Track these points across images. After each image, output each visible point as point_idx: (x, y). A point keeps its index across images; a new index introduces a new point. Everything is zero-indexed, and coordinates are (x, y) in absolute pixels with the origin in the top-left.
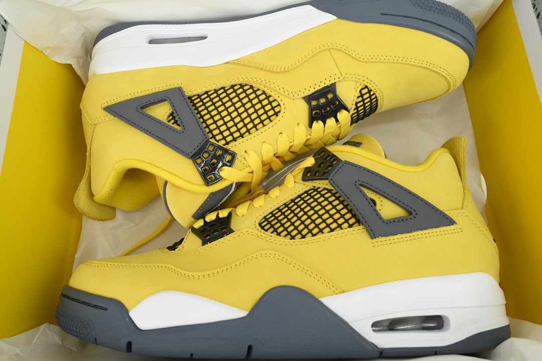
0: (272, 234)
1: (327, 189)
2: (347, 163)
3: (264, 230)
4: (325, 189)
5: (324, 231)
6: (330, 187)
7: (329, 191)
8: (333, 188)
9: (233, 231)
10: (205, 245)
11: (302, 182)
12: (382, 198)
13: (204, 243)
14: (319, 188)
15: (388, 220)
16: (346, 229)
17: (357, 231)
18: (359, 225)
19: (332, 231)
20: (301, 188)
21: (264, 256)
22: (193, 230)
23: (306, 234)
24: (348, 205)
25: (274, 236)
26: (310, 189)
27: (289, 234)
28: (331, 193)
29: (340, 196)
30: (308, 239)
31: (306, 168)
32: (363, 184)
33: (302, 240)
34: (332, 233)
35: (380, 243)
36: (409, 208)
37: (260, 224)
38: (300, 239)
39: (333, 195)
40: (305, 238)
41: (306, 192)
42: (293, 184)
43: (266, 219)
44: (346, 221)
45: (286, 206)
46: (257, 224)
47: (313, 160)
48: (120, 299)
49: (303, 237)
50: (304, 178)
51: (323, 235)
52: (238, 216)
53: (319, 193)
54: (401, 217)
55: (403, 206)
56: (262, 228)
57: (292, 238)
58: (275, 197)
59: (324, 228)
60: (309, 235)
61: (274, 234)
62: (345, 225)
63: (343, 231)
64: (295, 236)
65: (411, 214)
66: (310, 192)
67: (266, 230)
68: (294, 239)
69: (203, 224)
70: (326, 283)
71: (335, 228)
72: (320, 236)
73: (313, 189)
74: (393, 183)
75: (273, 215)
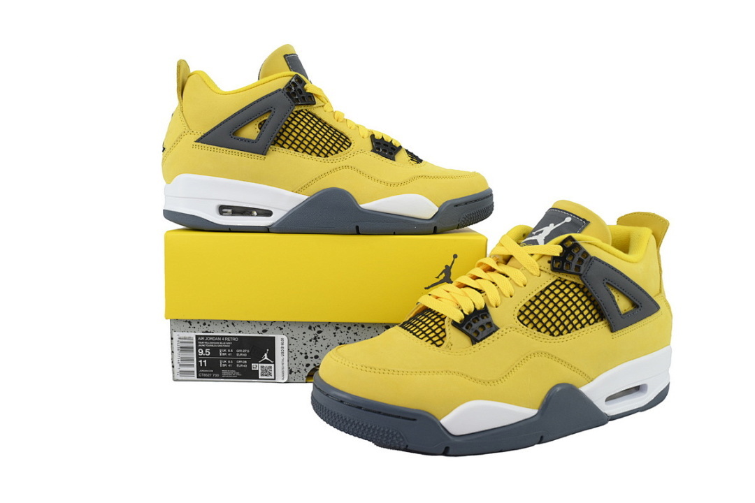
0: (533, 330)
1: (575, 283)
2: (596, 259)
3: (524, 324)
4: (572, 283)
6: (579, 282)
7: (577, 285)
8: (581, 283)
9: (497, 329)
10: (475, 344)
11: (551, 272)
12: (619, 294)
13: (474, 341)
14: (566, 280)
15: (624, 314)
16: (593, 324)
17: (602, 326)
18: (602, 320)
19: (583, 326)
20: (548, 278)
21: (536, 355)
22: (454, 324)
23: (563, 330)
24: (595, 300)
25: (536, 332)
26: (556, 280)
27: (548, 329)
28: (579, 288)
29: (588, 291)
30: (566, 336)
31: (554, 258)
32: (609, 282)
33: (561, 337)
34: (583, 329)
35: (617, 335)
36: (636, 302)
37: (518, 317)
38: (558, 335)
39: (581, 290)
40: (562, 335)
41: (553, 283)
42: (539, 272)
43: (522, 313)
44: (593, 316)
45: (537, 297)
46: (516, 318)
47: (560, 249)
48: (428, 410)
49: (561, 333)
50: (554, 269)
51: (577, 331)
52: (492, 307)
53: (567, 286)
54: (631, 311)
55: (634, 300)
56: (522, 322)
57: (552, 334)
58: (522, 285)
59: (577, 324)
60: (565, 331)
61: (535, 330)
62: (592, 321)
63: (592, 326)
64: (554, 331)
65: (637, 307)
66: (558, 283)
67: (526, 326)
68: (553, 336)
69: (463, 317)
70: (584, 375)
71: (585, 324)
72: (574, 332)
73: (560, 280)
74: (629, 279)
75: (527, 308)
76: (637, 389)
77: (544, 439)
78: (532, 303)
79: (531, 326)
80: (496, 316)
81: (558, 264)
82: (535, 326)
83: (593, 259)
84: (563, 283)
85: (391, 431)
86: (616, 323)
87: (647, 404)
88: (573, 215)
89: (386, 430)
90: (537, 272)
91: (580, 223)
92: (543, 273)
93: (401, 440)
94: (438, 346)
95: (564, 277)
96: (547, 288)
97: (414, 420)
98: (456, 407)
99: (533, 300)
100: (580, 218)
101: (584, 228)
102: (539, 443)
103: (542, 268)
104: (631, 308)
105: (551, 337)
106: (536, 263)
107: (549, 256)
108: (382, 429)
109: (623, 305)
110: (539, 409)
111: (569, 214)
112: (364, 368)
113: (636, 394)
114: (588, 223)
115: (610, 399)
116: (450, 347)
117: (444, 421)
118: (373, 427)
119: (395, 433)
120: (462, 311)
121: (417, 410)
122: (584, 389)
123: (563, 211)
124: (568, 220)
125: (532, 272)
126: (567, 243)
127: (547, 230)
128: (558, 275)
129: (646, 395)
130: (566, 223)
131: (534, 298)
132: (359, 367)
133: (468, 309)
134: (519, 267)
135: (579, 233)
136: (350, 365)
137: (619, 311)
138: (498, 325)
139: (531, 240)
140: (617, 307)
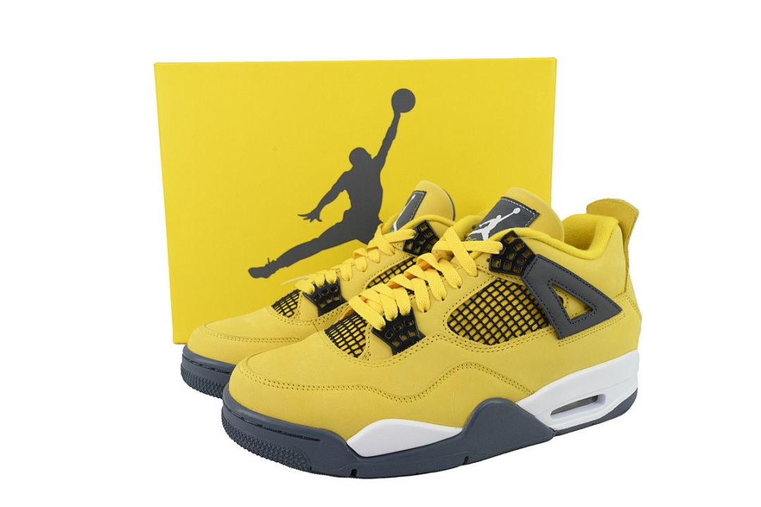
0: (464, 338)
1: (516, 285)
2: (540, 257)
3: (455, 331)
4: (513, 284)
5: (516, 333)
6: (521, 283)
7: (519, 287)
8: (522, 284)
9: (423, 336)
10: (396, 354)
11: (489, 272)
12: (569, 296)
13: (396, 351)
14: (506, 281)
15: (573, 319)
16: (536, 330)
17: (546, 332)
18: (547, 325)
19: (523, 333)
20: (486, 279)
21: (465, 367)
22: (375, 331)
23: (500, 338)
24: (538, 304)
25: (468, 340)
26: (496, 281)
27: (482, 337)
28: (521, 290)
29: (530, 294)
30: (503, 344)
31: (494, 256)
32: (555, 283)
33: (497, 345)
34: (523, 336)
35: (565, 342)
36: (590, 305)
37: (449, 324)
38: (494, 344)
39: (523, 292)
40: (499, 343)
41: (492, 285)
42: (475, 272)
43: (453, 318)
44: (536, 322)
45: (472, 300)
46: (446, 325)
47: (500, 246)
48: (334, 430)
49: (497, 342)
50: (492, 269)
51: (516, 339)
52: (421, 312)
53: (508, 288)
54: (584, 315)
55: (586, 303)
56: (452, 329)
57: (486, 342)
58: (456, 287)
59: (516, 331)
60: (503, 339)
61: (467, 338)
62: (535, 326)
63: (533, 333)
64: (489, 339)
65: (591, 310)
66: (497, 285)
67: (457, 333)
68: (489, 344)
69: (384, 323)
70: (521, 388)
71: (526, 330)
72: (513, 340)
73: (500, 281)
74: (581, 280)
75: (461, 313)
76: (595, 399)
77: (470, 460)
78: (467, 307)
79: (463, 333)
80: (423, 322)
81: (498, 263)
82: (467, 333)
83: (536, 258)
84: (503, 284)
85: (291, 452)
86: (564, 328)
87: (604, 417)
88: (523, 205)
89: (287, 451)
90: (473, 271)
91: (528, 216)
92: (480, 273)
93: (303, 461)
94: (356, 356)
95: (504, 278)
96: (485, 290)
97: (318, 440)
98: (365, 426)
99: (467, 304)
100: (530, 209)
101: (533, 221)
102: (464, 464)
103: (480, 268)
104: (584, 312)
105: (486, 346)
106: (473, 262)
107: (488, 253)
108: (282, 450)
109: (573, 308)
110: (464, 427)
111: (518, 204)
112: (267, 382)
113: (592, 405)
114: (538, 215)
115: (555, 412)
116: (368, 357)
117: (350, 442)
118: (273, 447)
119: (296, 454)
120: (384, 317)
121: (320, 429)
122: (522, 404)
123: (513, 200)
124: (517, 211)
125: (468, 271)
126: (508, 239)
127: (493, 223)
128: (496, 276)
129: (603, 406)
130: (514, 214)
131: (470, 302)
132: (262, 380)
133: (391, 314)
134: (456, 266)
135: (528, 226)
136: (254, 378)
137: (566, 316)
138: (424, 333)
139: (476, 234)
140: (565, 312)
